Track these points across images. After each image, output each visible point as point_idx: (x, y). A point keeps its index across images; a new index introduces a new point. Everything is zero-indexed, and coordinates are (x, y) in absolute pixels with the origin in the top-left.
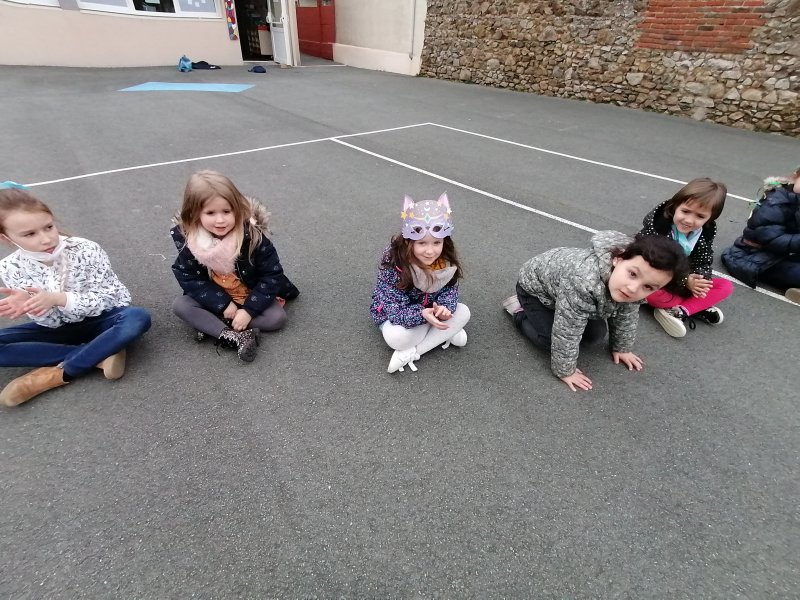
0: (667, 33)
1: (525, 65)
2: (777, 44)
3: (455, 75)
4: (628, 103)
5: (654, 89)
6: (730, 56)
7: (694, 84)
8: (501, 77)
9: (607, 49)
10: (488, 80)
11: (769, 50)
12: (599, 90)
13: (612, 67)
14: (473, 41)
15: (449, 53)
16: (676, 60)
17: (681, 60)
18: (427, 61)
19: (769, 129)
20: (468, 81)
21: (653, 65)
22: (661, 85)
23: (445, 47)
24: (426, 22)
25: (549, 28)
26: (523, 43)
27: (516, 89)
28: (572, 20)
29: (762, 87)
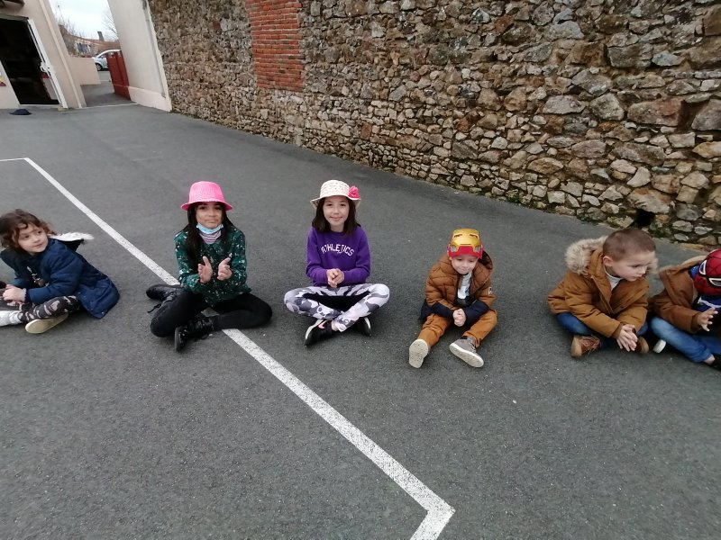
0: (267, 75)
1: (216, 102)
2: (314, 84)
3: (188, 111)
4: (268, 133)
5: (275, 122)
6: (297, 93)
7: (290, 117)
8: (209, 113)
9: (247, 89)
10: (205, 115)
11: (313, 90)
12: (253, 124)
13: (253, 105)
14: (189, 83)
15: (181, 93)
16: (278, 98)
17: (279, 97)
18: (173, 100)
19: (330, 152)
20: (196, 116)
21: (269, 103)
22: (277, 117)
23: (178, 88)
24: (165, 68)
25: (218, 73)
26: (211, 86)
28: (226, 67)
29: (318, 119)
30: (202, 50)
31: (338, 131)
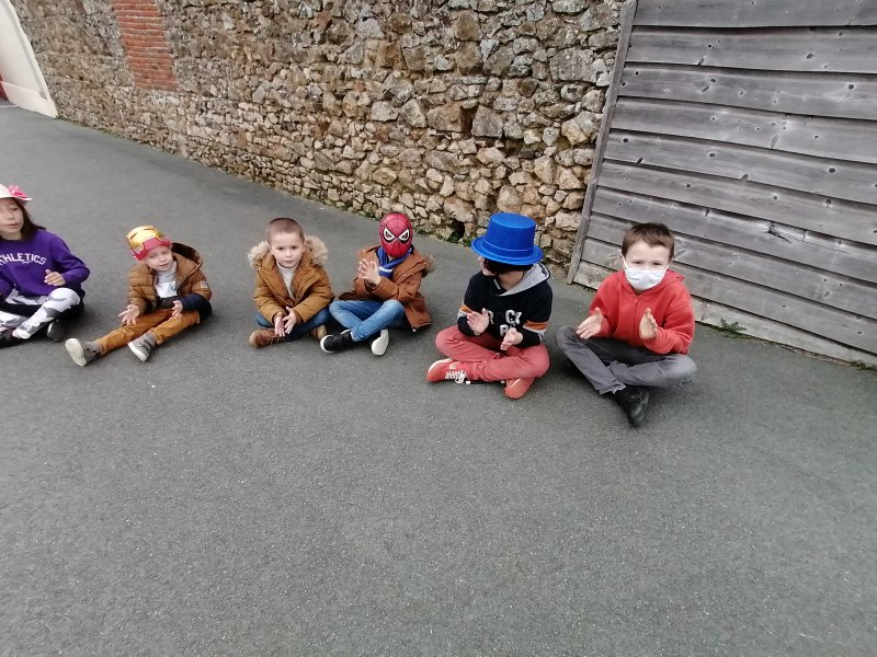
0: (141, 71)
1: (101, 105)
2: (186, 82)
3: (76, 118)
4: (155, 142)
5: (159, 129)
7: (171, 121)
9: (127, 89)
11: (186, 89)
12: (139, 131)
15: (63, 93)
17: (157, 98)
18: (57, 102)
19: (216, 165)
20: (84, 124)
21: (150, 105)
22: (160, 122)
23: (58, 87)
24: (37, 59)
25: (96, 69)
28: (102, 62)
29: (196, 124)
30: (73, 38)
31: (217, 139)
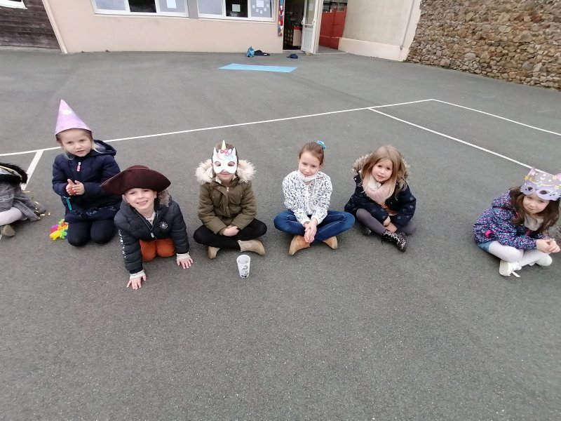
1: (498, 59)
3: (436, 62)
8: (476, 66)
10: (465, 67)
14: (455, 40)
15: (434, 46)
18: (414, 52)
23: (431, 42)
26: (500, 43)
27: (488, 76)
30: (508, 11)
